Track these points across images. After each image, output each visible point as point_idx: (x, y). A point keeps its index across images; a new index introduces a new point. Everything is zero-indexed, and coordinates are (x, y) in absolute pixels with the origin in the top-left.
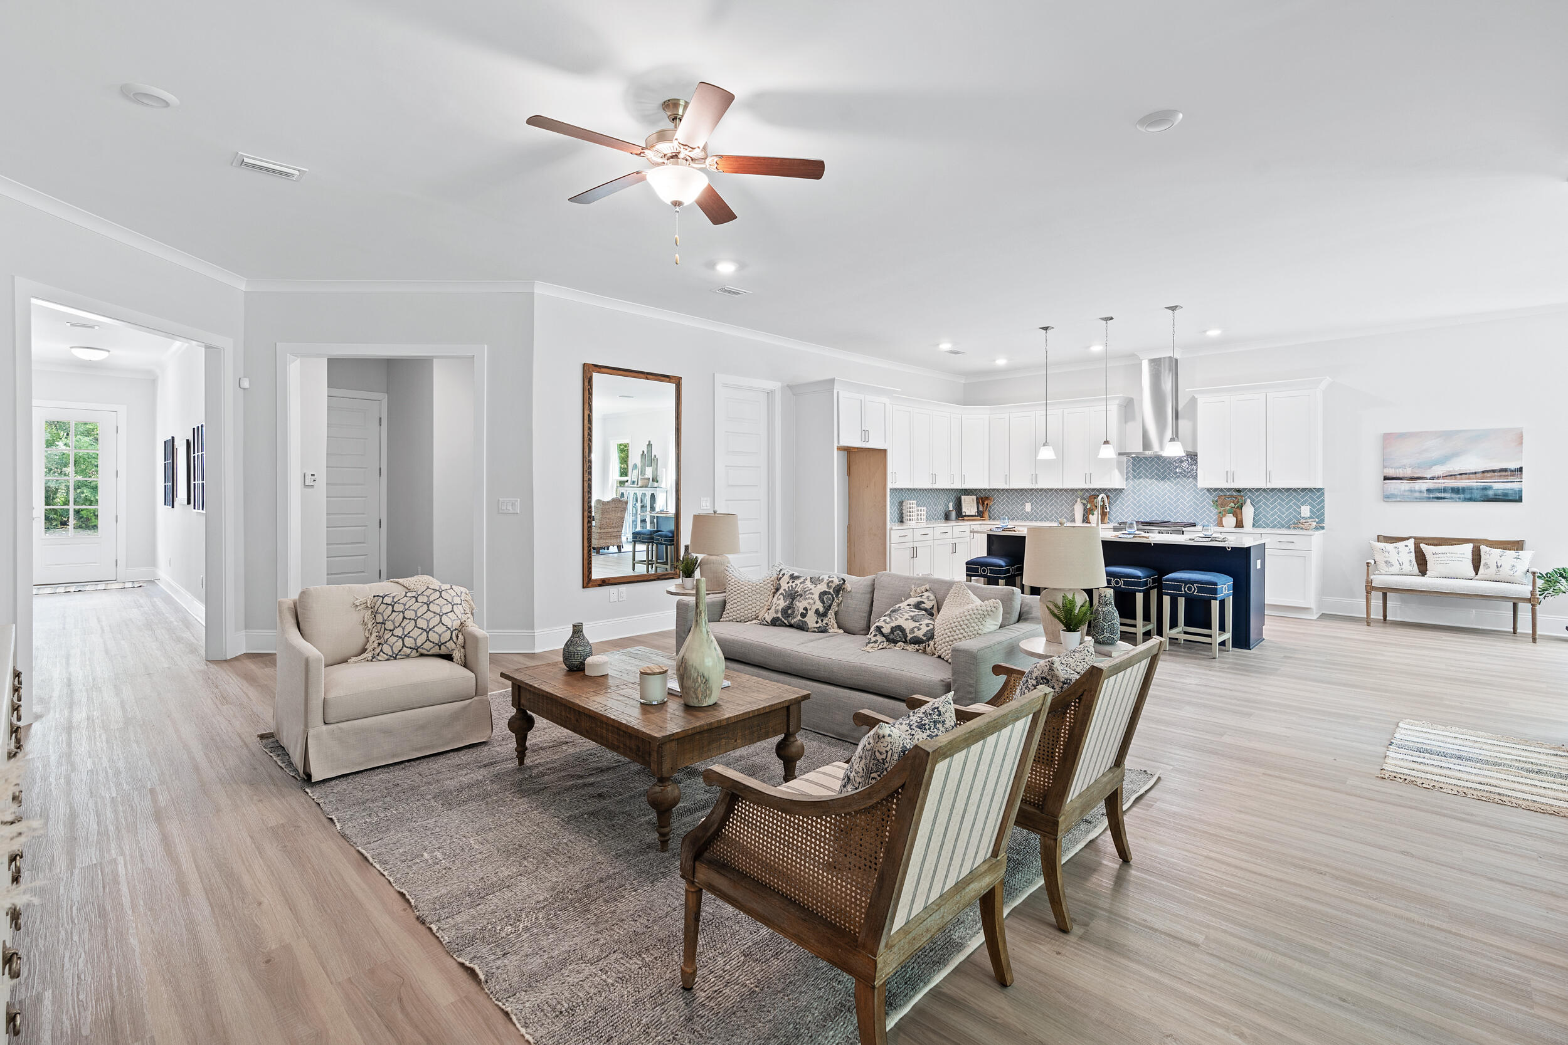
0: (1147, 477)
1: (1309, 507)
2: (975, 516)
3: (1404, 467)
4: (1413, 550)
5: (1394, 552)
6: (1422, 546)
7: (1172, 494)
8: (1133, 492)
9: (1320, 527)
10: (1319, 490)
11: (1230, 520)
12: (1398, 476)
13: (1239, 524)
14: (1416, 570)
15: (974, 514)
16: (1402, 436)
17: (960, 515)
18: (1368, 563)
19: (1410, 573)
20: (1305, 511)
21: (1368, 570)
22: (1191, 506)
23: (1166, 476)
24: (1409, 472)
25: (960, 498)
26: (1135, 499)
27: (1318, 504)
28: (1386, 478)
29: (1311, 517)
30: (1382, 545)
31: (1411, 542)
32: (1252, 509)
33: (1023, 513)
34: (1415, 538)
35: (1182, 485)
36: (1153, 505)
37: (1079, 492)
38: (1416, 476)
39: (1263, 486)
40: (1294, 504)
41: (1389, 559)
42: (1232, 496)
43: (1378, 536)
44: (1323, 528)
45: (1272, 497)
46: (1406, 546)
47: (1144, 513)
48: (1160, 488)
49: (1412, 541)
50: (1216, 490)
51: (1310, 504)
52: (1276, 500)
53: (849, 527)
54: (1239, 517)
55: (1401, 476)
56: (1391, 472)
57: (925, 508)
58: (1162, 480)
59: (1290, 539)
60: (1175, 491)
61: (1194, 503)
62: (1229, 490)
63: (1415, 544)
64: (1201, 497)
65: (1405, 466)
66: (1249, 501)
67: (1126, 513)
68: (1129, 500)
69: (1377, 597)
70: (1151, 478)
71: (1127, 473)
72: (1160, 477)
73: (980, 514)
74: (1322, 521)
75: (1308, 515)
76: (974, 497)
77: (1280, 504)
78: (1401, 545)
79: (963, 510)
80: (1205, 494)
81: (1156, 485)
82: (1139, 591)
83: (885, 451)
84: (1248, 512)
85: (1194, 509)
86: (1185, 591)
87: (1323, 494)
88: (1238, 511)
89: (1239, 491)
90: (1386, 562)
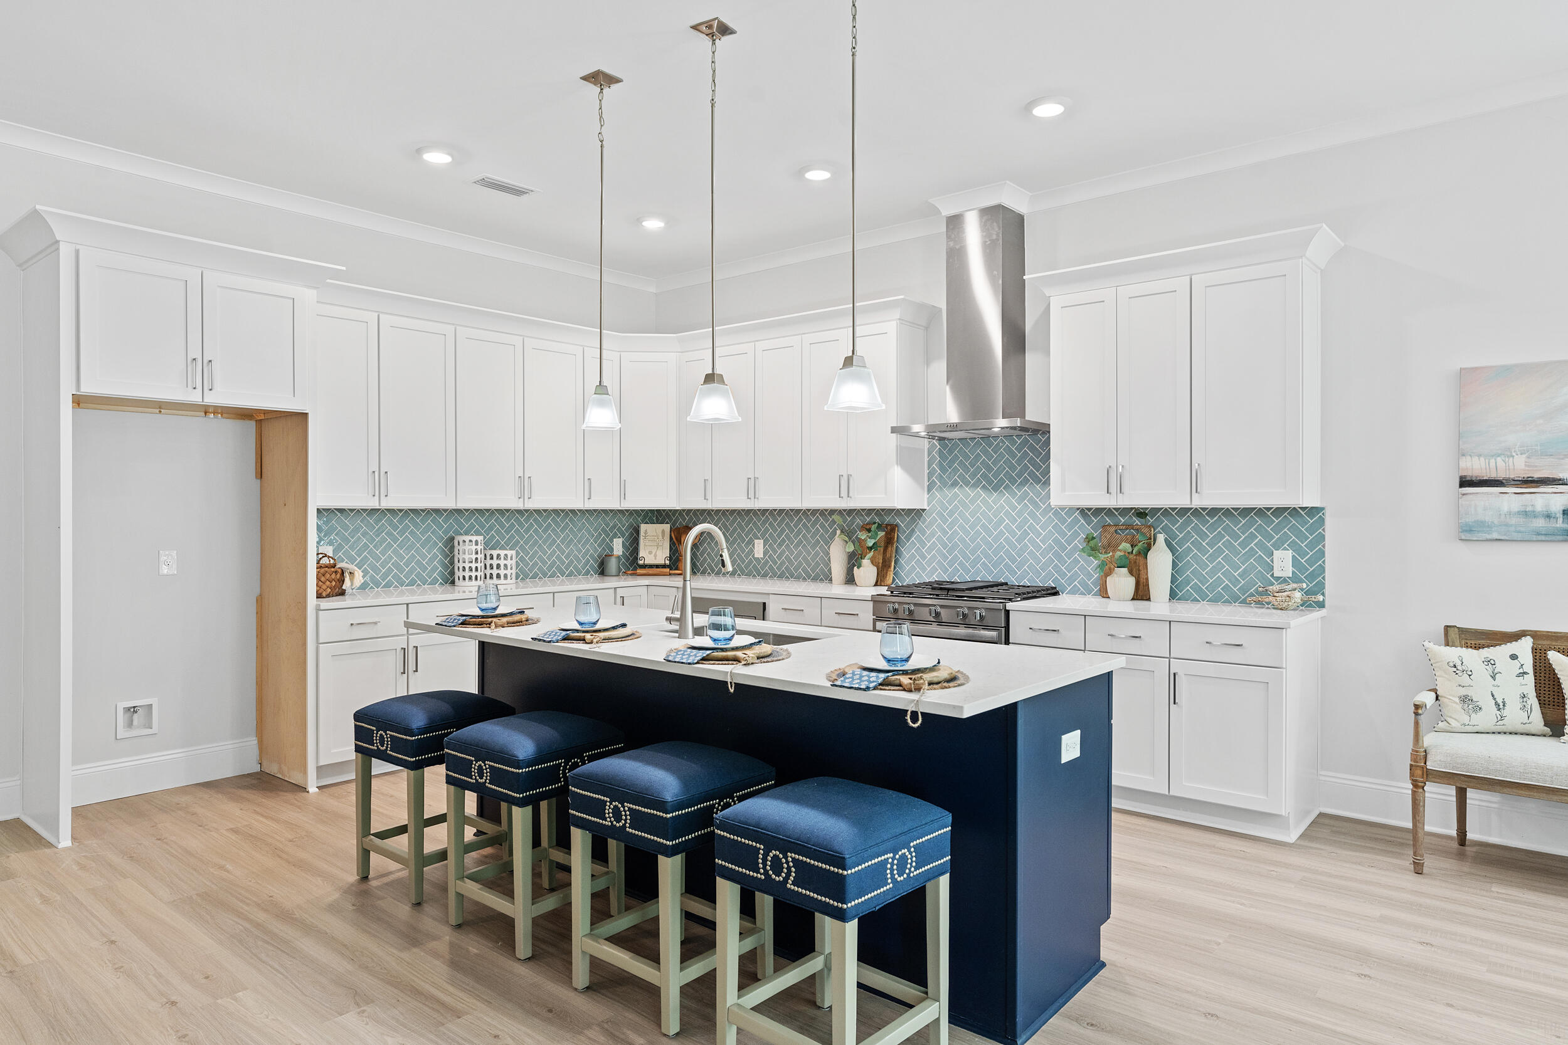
0: (967, 484)
1: (1290, 553)
2: (664, 566)
3: (1507, 453)
4: (1530, 667)
5: (1481, 672)
6: (1554, 656)
7: (1014, 521)
8: (941, 515)
9: (1313, 601)
10: (1313, 511)
11: (1122, 582)
12: (1493, 475)
13: (1142, 593)
14: (1537, 720)
15: (662, 562)
16: (1507, 373)
17: (633, 564)
18: (1417, 707)
19: (1521, 728)
20: (1283, 562)
21: (1417, 723)
22: (1051, 548)
23: (1002, 481)
24: (1519, 467)
25: (637, 531)
26: (945, 533)
27: (1311, 546)
28: (1465, 482)
29: (1295, 579)
30: (1455, 653)
31: (1524, 647)
32: (1168, 557)
33: (750, 562)
34: (1535, 635)
35: (1032, 501)
36: (979, 546)
37: (835, 517)
38: (1537, 475)
39: (1182, 501)
40: (1260, 545)
41: (1470, 692)
42: (1129, 526)
43: (1447, 628)
44: (1321, 605)
45: (1212, 528)
46: (1514, 657)
47: (961, 564)
48: (990, 508)
49: (1527, 643)
50: (1098, 511)
51: (1294, 546)
52: (1220, 536)
53: (260, 600)
54: (1143, 576)
55: (1501, 475)
56: (1477, 467)
57: (513, 552)
58: (995, 489)
59: (1234, 636)
60: (1020, 514)
61: (1056, 541)
62: (1124, 511)
63: (1534, 650)
64: (1070, 527)
65: (1509, 449)
66: (1161, 538)
67: (929, 563)
68: (933, 534)
69: (1438, 795)
70: (975, 486)
71: (930, 475)
72: (990, 482)
73: (674, 563)
74: (1320, 588)
75: (1288, 572)
76: (667, 527)
77: (1228, 545)
78: (1499, 653)
79: (642, 554)
80: (1076, 521)
81: (984, 501)
82: (671, 852)
83: (305, 415)
84: (1160, 563)
85: (1056, 554)
86: (766, 873)
87: (1322, 521)
88: (1140, 559)
89: (1141, 513)
90: (1465, 699)
